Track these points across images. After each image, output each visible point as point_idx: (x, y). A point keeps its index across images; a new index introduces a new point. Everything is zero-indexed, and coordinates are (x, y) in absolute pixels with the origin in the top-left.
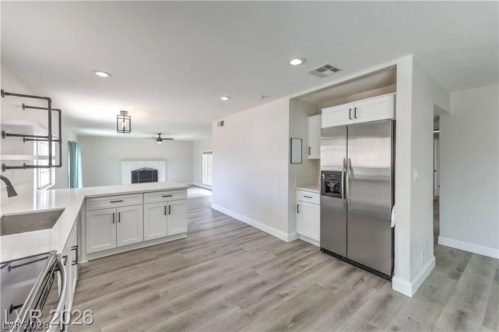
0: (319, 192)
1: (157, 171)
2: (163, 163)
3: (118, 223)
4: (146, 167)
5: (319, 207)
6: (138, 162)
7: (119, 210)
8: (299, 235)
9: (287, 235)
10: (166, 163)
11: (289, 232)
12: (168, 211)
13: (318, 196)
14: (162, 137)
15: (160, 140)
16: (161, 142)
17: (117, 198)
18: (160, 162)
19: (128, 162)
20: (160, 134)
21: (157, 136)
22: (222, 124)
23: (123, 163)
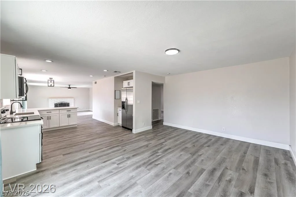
0: (121, 108)
1: (69, 103)
2: (73, 100)
3: (50, 120)
4: (62, 101)
5: (121, 113)
6: (58, 99)
7: (50, 115)
8: (119, 124)
9: (113, 123)
10: (74, 99)
11: (114, 122)
12: (69, 116)
13: (121, 109)
14: (71, 86)
15: (70, 88)
16: (70, 89)
17: (49, 111)
18: (70, 99)
19: (52, 99)
20: (69, 85)
21: (68, 86)
22: (96, 83)
23: (50, 99)
